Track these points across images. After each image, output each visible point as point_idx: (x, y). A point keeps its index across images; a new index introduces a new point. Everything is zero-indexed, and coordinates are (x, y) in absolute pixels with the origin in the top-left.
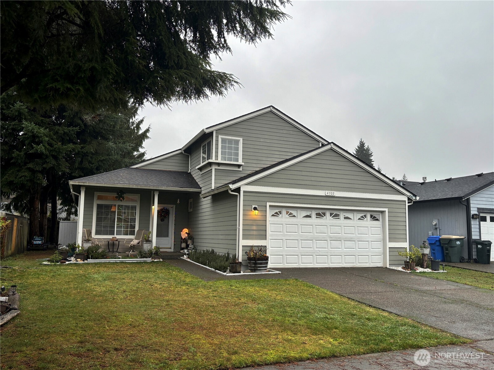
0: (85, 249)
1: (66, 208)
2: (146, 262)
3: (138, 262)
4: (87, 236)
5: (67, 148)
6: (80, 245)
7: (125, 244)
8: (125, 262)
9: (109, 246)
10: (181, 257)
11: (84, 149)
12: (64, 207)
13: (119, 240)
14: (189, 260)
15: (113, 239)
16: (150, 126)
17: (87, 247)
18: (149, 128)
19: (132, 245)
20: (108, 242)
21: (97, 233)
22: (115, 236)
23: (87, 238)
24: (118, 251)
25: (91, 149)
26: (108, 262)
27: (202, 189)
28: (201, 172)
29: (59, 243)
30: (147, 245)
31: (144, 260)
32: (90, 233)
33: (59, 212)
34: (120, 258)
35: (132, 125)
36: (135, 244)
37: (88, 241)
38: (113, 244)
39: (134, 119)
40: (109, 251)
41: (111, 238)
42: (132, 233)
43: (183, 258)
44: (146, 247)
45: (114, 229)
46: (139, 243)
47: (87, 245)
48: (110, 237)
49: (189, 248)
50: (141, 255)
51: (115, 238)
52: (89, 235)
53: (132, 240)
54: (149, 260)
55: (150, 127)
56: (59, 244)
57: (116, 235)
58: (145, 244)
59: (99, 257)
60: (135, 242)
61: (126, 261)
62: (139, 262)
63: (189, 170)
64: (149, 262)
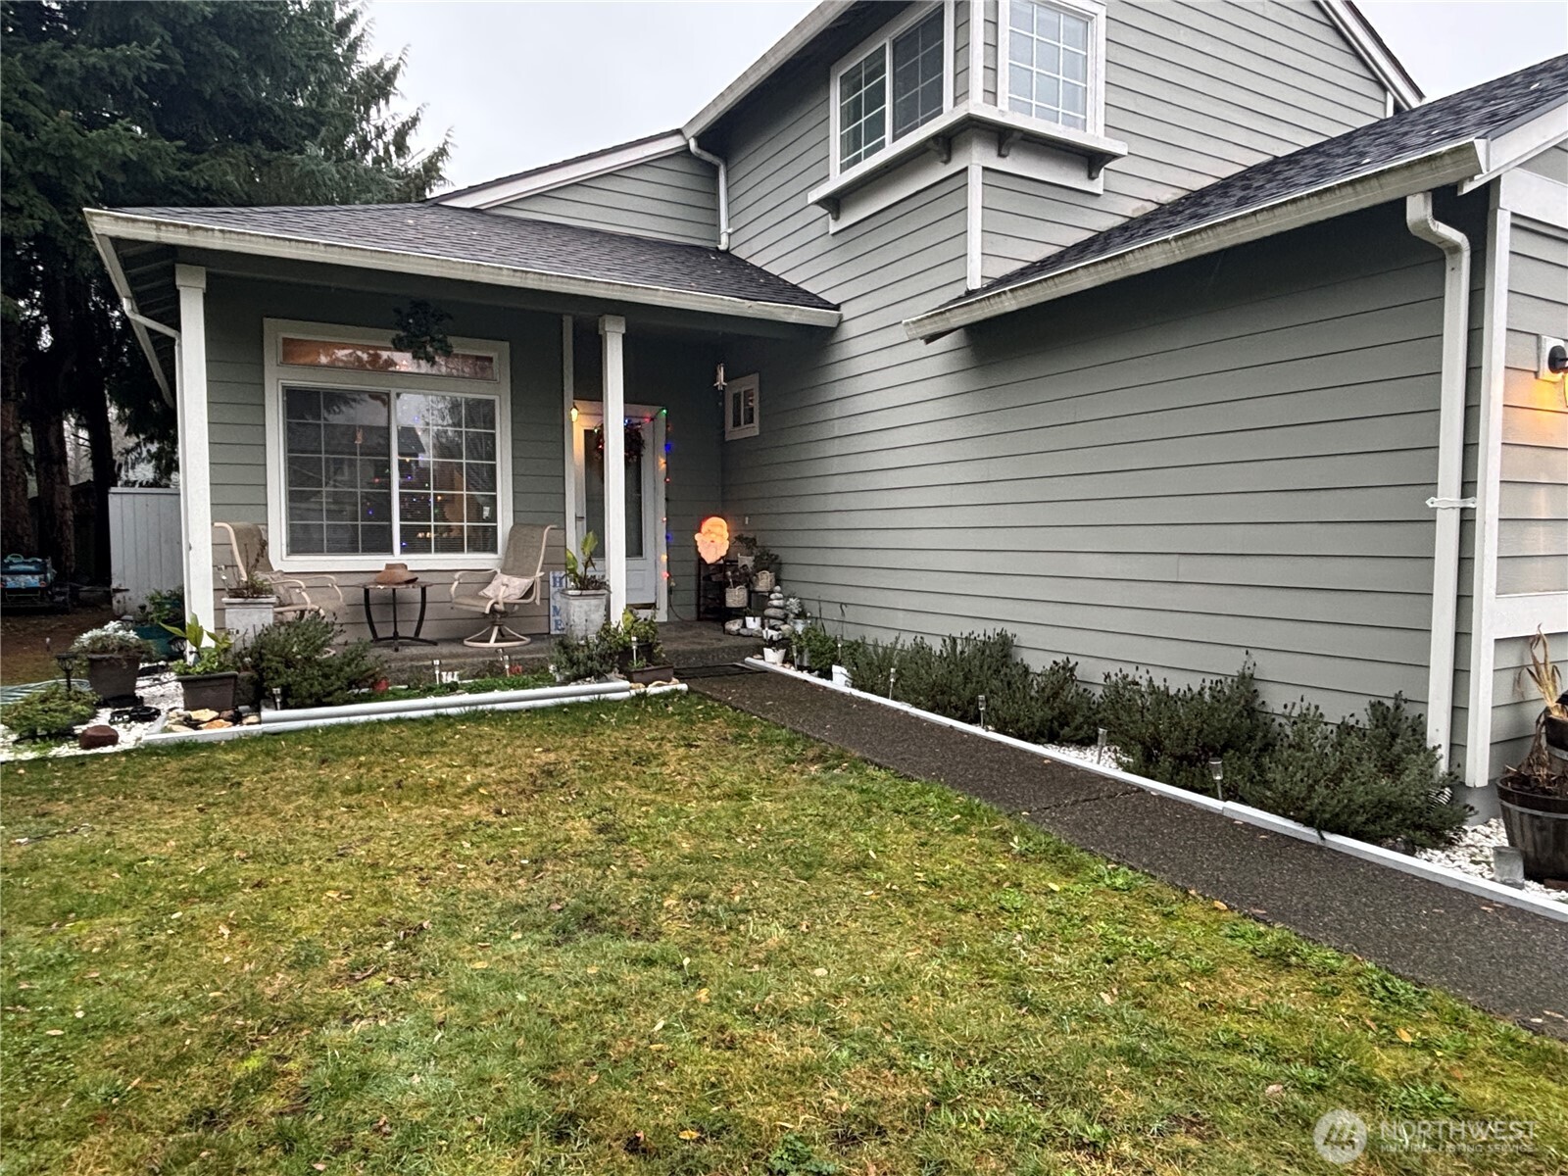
0: (239, 646)
1: (154, 448)
2: (606, 700)
3: (564, 705)
4: (247, 566)
5: (106, 143)
6: (208, 624)
7: (460, 600)
8: (492, 711)
9: (372, 608)
10: (748, 659)
11: (195, 168)
12: (145, 445)
13: (421, 578)
14: (790, 671)
15: (387, 576)
16: (448, 135)
17: (251, 634)
18: (446, 143)
19: (500, 607)
20: (367, 592)
21: (299, 544)
22: (397, 557)
23: (245, 578)
24: (421, 636)
25: (225, 174)
26: (393, 715)
27: (847, 311)
28: (836, 219)
29: (114, 585)
30: (585, 608)
31: (593, 693)
32: (256, 548)
33: (126, 463)
34: (452, 688)
35: (379, 136)
36: (511, 600)
37: (250, 592)
38: (393, 602)
39: (385, 113)
40: (376, 639)
41: (382, 568)
42: (484, 540)
43: (761, 663)
44: (581, 616)
45: (389, 519)
46: (528, 593)
47: (250, 621)
48: (376, 562)
49: (770, 612)
50: (572, 662)
51: (399, 571)
52: (252, 561)
53: (488, 577)
54: (618, 688)
55: (449, 139)
56: (118, 591)
57: (404, 550)
58: (576, 603)
59: (330, 694)
60: (507, 589)
61: (499, 706)
62: (570, 706)
63: (724, 239)
64: (625, 701)
